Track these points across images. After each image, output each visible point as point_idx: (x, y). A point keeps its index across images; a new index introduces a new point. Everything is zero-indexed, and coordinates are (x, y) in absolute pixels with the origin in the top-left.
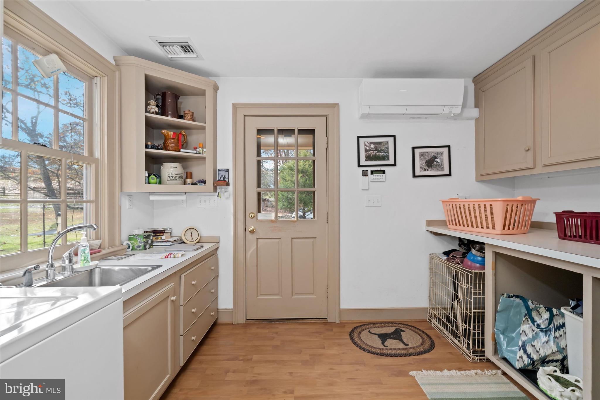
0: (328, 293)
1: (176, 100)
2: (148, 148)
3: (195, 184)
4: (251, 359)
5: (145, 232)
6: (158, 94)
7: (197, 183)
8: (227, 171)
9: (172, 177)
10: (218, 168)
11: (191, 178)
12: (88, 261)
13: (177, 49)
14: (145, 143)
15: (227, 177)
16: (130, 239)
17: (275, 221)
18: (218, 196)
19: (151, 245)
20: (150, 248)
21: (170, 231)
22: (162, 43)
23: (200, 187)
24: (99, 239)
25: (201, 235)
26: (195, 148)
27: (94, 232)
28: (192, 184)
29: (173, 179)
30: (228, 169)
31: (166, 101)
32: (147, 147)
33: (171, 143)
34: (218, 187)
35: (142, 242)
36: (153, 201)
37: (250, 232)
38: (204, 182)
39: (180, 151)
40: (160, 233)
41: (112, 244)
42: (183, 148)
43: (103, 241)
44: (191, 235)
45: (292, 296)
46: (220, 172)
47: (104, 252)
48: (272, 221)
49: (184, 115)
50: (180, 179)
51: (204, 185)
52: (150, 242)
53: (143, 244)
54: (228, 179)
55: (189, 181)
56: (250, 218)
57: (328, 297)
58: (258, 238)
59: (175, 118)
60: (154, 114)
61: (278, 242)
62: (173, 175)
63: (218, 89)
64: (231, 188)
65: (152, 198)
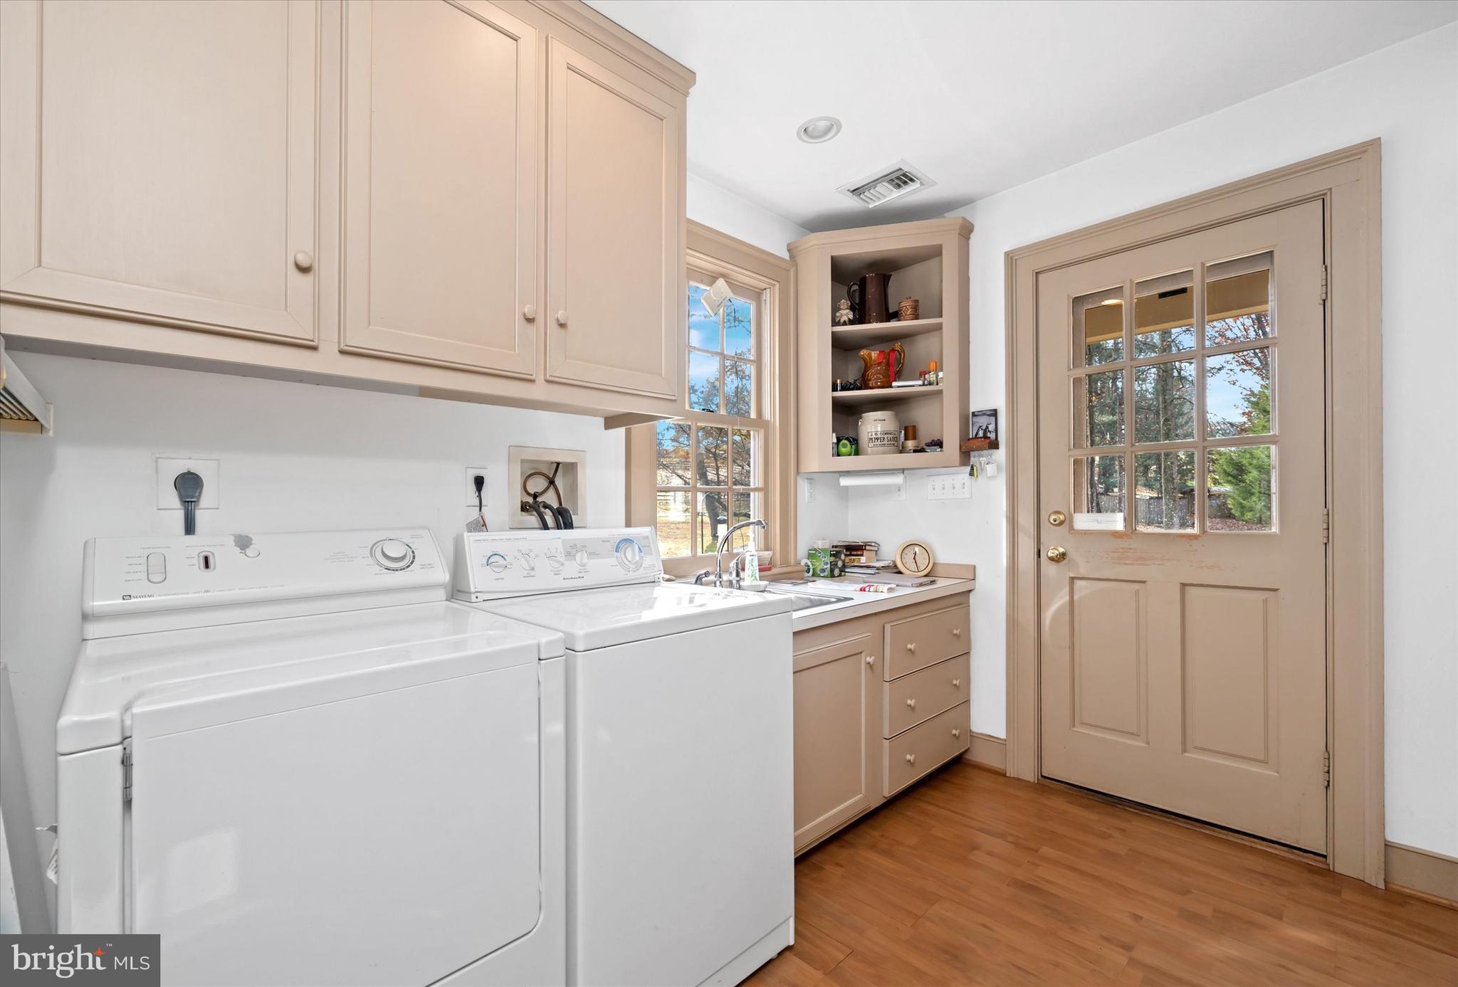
0: (1328, 772)
1: (884, 285)
2: (837, 391)
3: (922, 450)
4: (1037, 851)
5: (833, 547)
6: (854, 284)
7: (926, 447)
8: (994, 413)
9: (877, 439)
10: (972, 409)
11: (914, 438)
12: (756, 579)
13: (884, 188)
14: (833, 382)
15: (991, 427)
16: (810, 556)
17: (1127, 535)
18: (971, 474)
19: (842, 570)
20: (840, 575)
21: (876, 549)
22: (856, 191)
23: (932, 455)
24: (768, 550)
25: (934, 560)
26: (922, 374)
27: (763, 530)
28: (915, 451)
29: (879, 442)
30: (996, 410)
31: (867, 291)
32: (834, 389)
33: (875, 374)
34: (971, 453)
35: (828, 563)
36: (846, 488)
37: (1052, 559)
38: (939, 444)
39: (891, 387)
40: (857, 550)
41: (785, 562)
42: (895, 381)
43: (774, 553)
44: (914, 559)
45: (1184, 750)
46: (976, 419)
47: (775, 571)
48: (1116, 534)
49: (900, 311)
50: (892, 443)
51: (941, 451)
52: (840, 564)
53: (829, 566)
54: (994, 434)
55: (910, 444)
56: (1052, 526)
57: (1327, 787)
58: (1072, 575)
59: (882, 321)
60: (846, 325)
61: (1137, 593)
62: (879, 436)
63: (971, 231)
64: (1001, 454)
65: (845, 482)
